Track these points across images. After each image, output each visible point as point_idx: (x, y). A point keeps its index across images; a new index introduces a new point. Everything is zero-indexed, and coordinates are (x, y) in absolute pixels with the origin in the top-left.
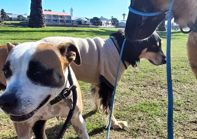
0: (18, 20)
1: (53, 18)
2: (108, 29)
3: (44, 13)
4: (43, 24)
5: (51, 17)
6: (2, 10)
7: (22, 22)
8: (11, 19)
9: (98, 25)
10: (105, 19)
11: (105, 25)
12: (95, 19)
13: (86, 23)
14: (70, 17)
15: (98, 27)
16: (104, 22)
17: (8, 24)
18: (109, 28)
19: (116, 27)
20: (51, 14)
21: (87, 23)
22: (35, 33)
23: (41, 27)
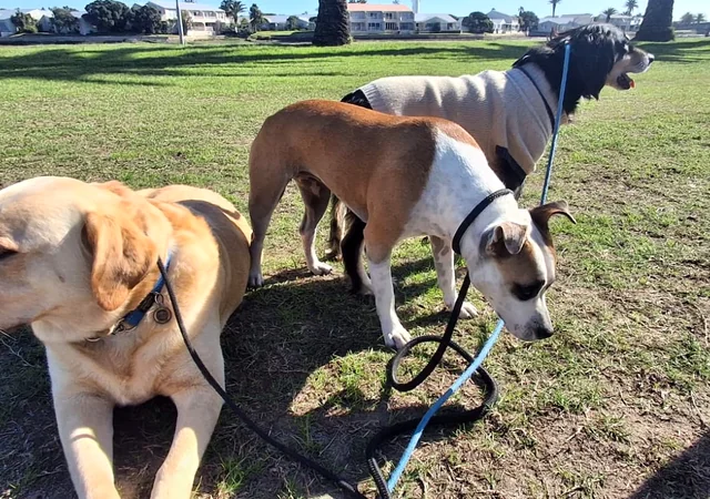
0: (288, 27)
1: (369, 20)
2: (507, 42)
3: (350, 8)
4: (347, 36)
5: (364, 18)
6: (254, 5)
7: (295, 33)
8: (272, 27)
9: (482, 32)
10: (500, 16)
11: (501, 31)
12: (476, 15)
13: (451, 29)
14: (411, 15)
15: (481, 38)
16: (498, 23)
17: (267, 39)
18: (509, 38)
19: (530, 36)
20: (365, 10)
21: (454, 28)
22: (329, 58)
23: (342, 44)
